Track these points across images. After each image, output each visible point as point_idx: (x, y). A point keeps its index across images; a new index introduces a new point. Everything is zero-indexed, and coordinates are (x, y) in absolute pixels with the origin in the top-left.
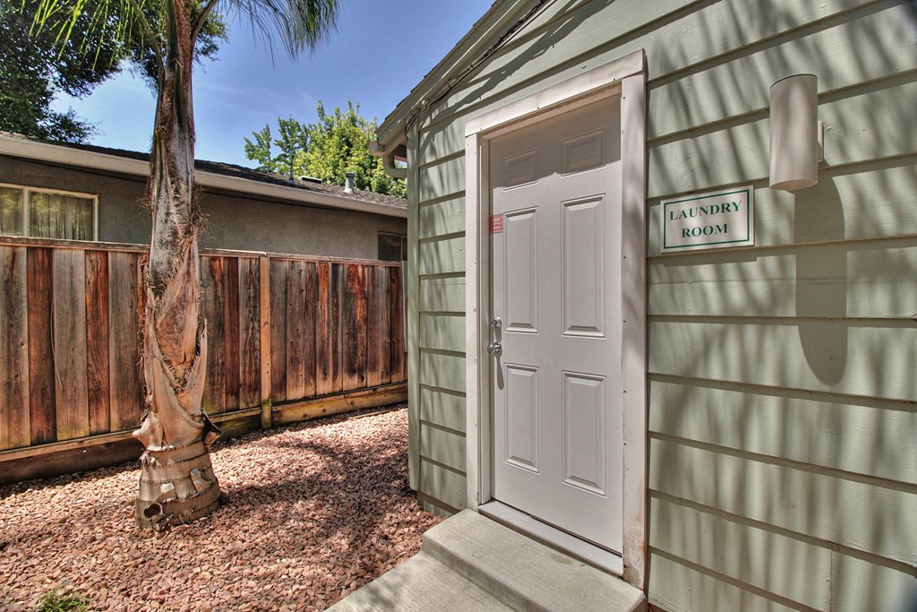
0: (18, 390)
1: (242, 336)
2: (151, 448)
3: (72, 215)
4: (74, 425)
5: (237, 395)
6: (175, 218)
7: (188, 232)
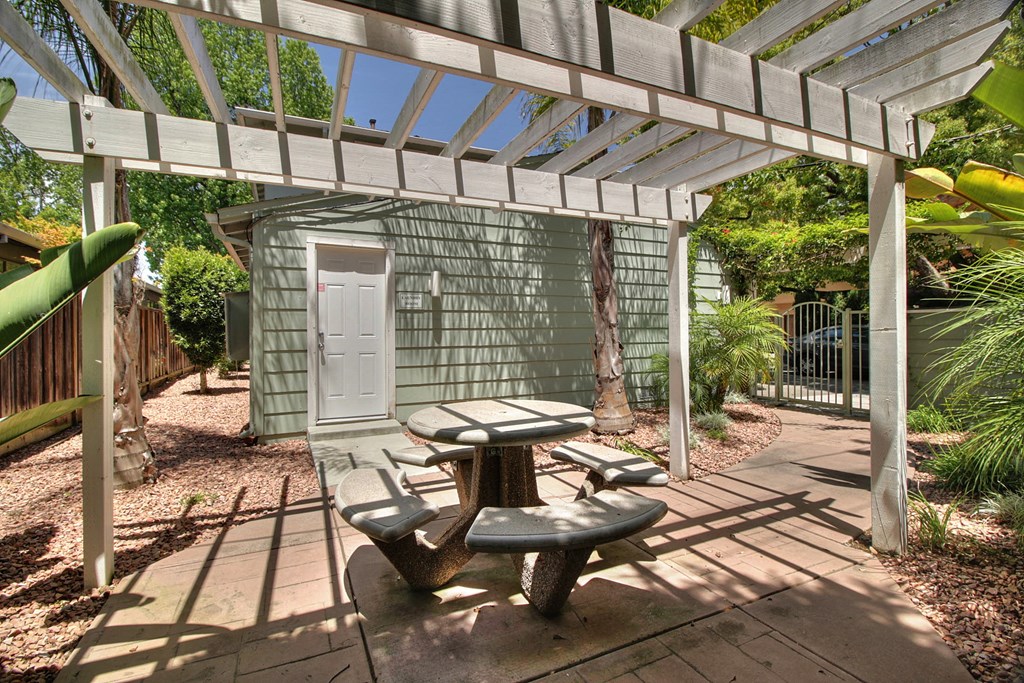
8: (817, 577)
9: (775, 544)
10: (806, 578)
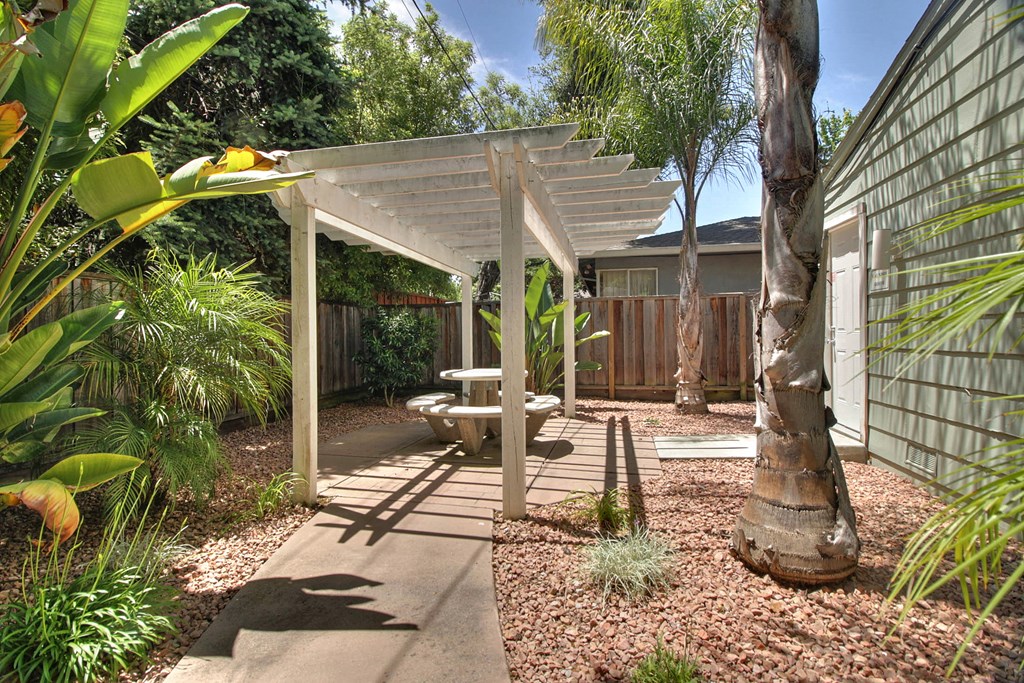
0: (632, 361)
1: (729, 344)
2: (682, 382)
3: (647, 279)
4: (651, 380)
5: (726, 377)
6: (689, 286)
7: (694, 291)
8: (355, 475)
9: (381, 485)
10: (361, 474)
